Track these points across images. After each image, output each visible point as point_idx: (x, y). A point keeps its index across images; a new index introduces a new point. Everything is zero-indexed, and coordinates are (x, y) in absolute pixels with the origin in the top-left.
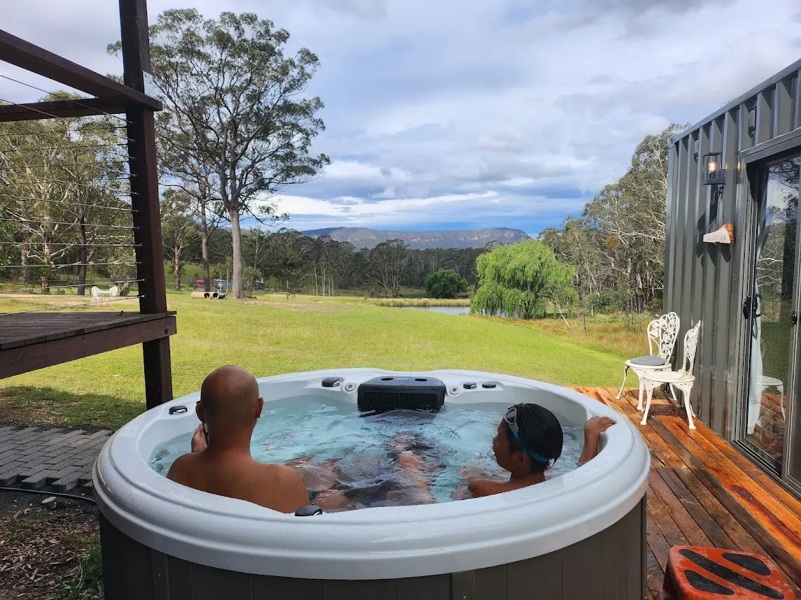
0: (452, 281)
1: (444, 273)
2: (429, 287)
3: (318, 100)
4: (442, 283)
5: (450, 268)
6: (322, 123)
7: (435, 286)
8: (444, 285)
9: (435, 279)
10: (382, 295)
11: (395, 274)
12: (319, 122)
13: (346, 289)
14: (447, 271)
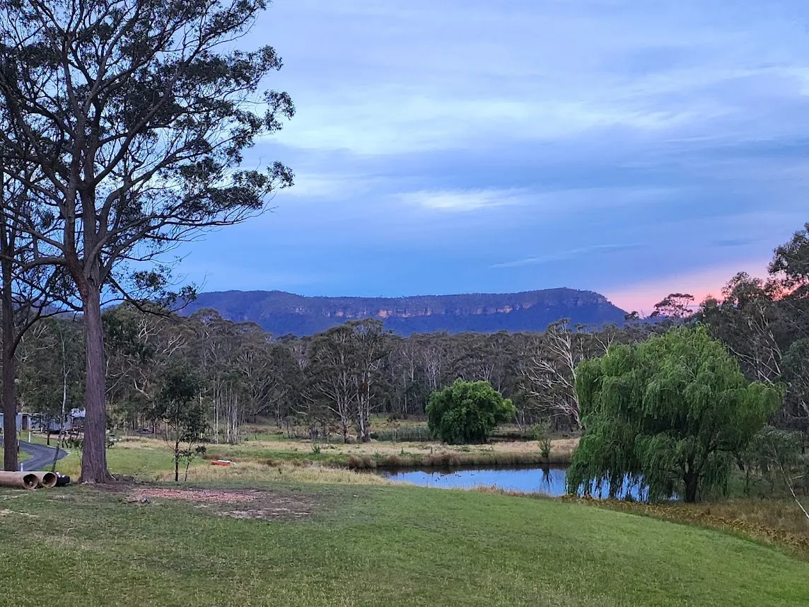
0: (484, 404)
1: (465, 389)
2: (436, 418)
3: (268, 53)
4: (464, 410)
5: (477, 378)
6: (289, 102)
7: (449, 416)
8: (468, 413)
9: (449, 402)
10: (335, 436)
11: (363, 390)
12: (281, 99)
13: (255, 422)
14: (471, 384)
